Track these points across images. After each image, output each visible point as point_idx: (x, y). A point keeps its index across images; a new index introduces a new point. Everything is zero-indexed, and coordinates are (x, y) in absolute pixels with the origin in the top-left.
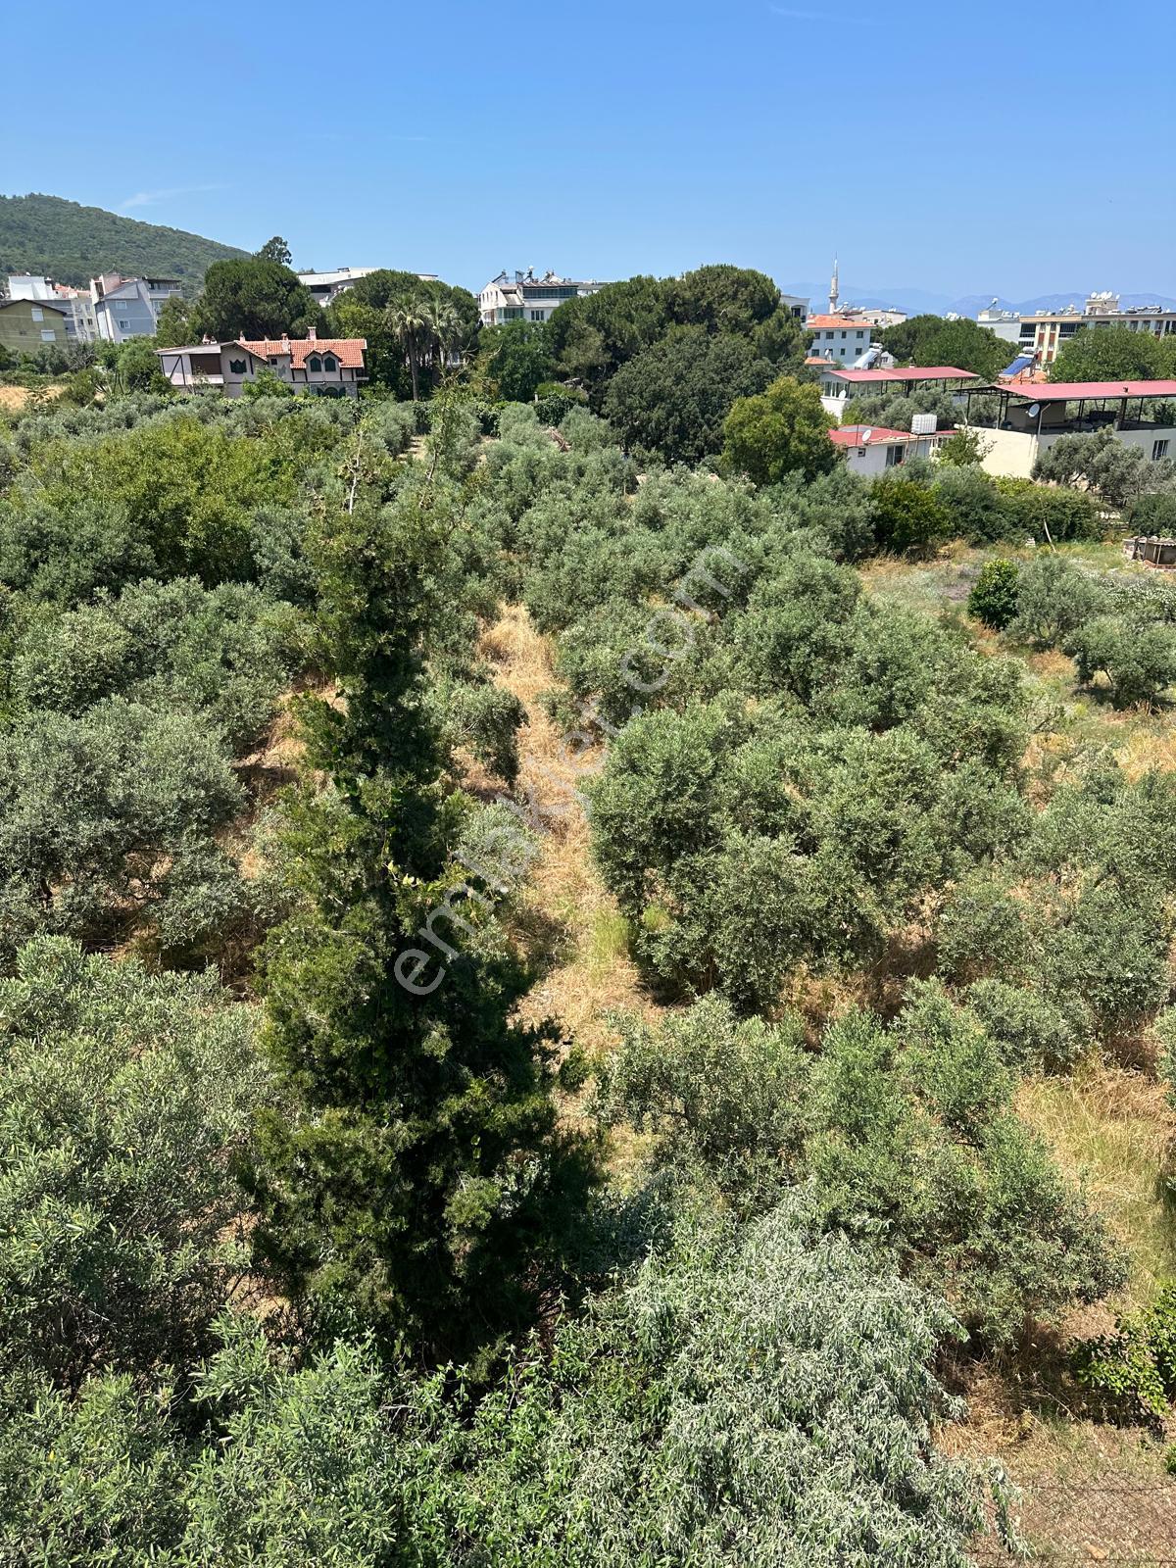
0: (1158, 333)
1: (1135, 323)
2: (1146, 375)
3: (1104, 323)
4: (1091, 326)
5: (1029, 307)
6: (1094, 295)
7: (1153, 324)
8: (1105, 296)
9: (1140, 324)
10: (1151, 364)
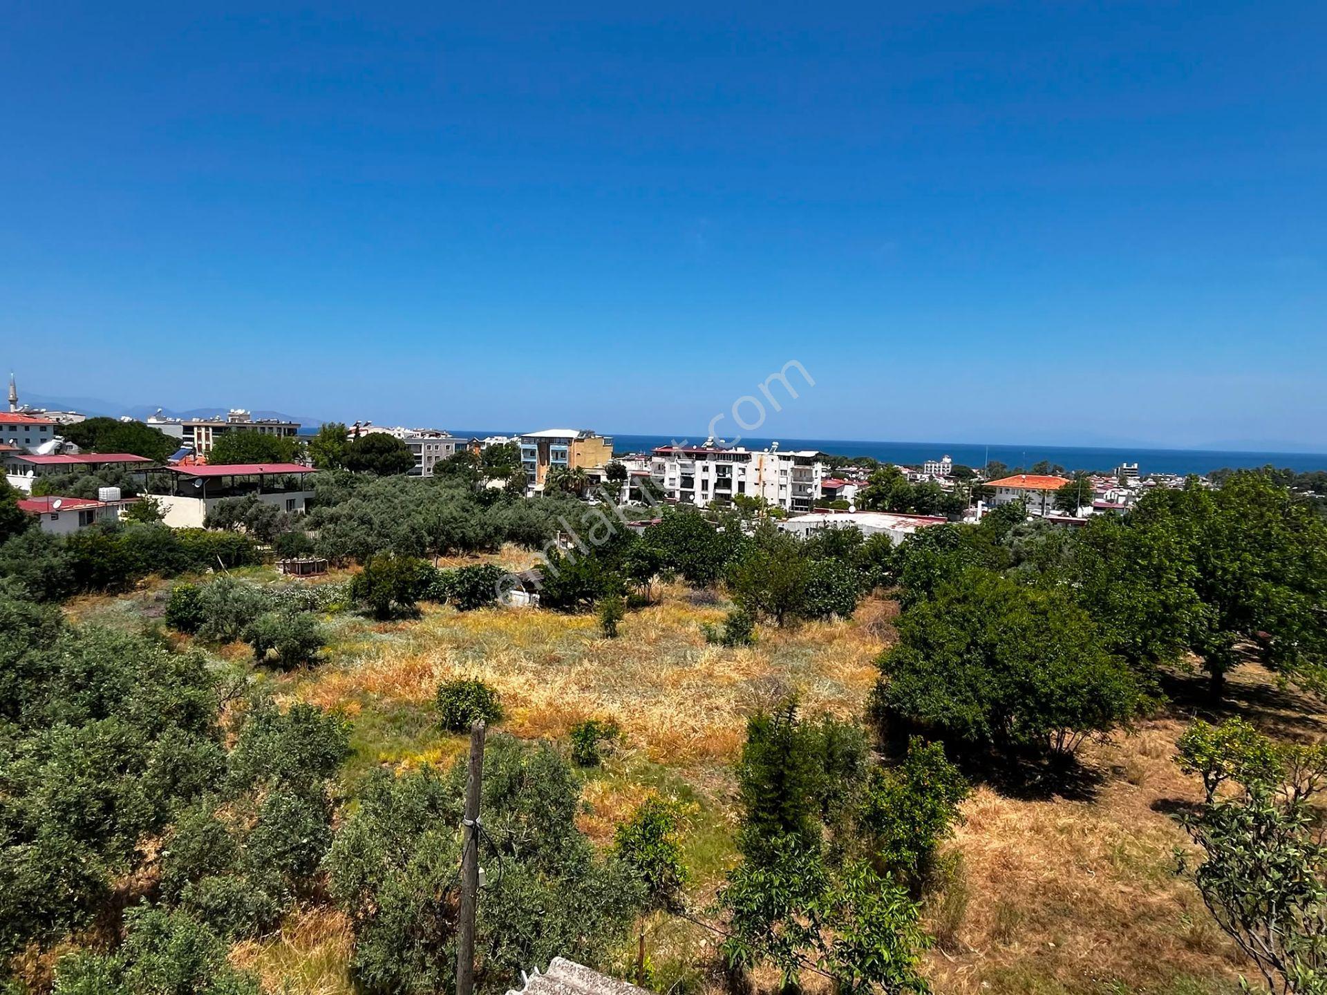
0: (279, 435)
1: (263, 429)
2: (275, 460)
3: (242, 428)
4: (234, 430)
5: (190, 414)
6: (232, 411)
7: (275, 430)
8: (240, 412)
9: (267, 429)
10: (278, 453)
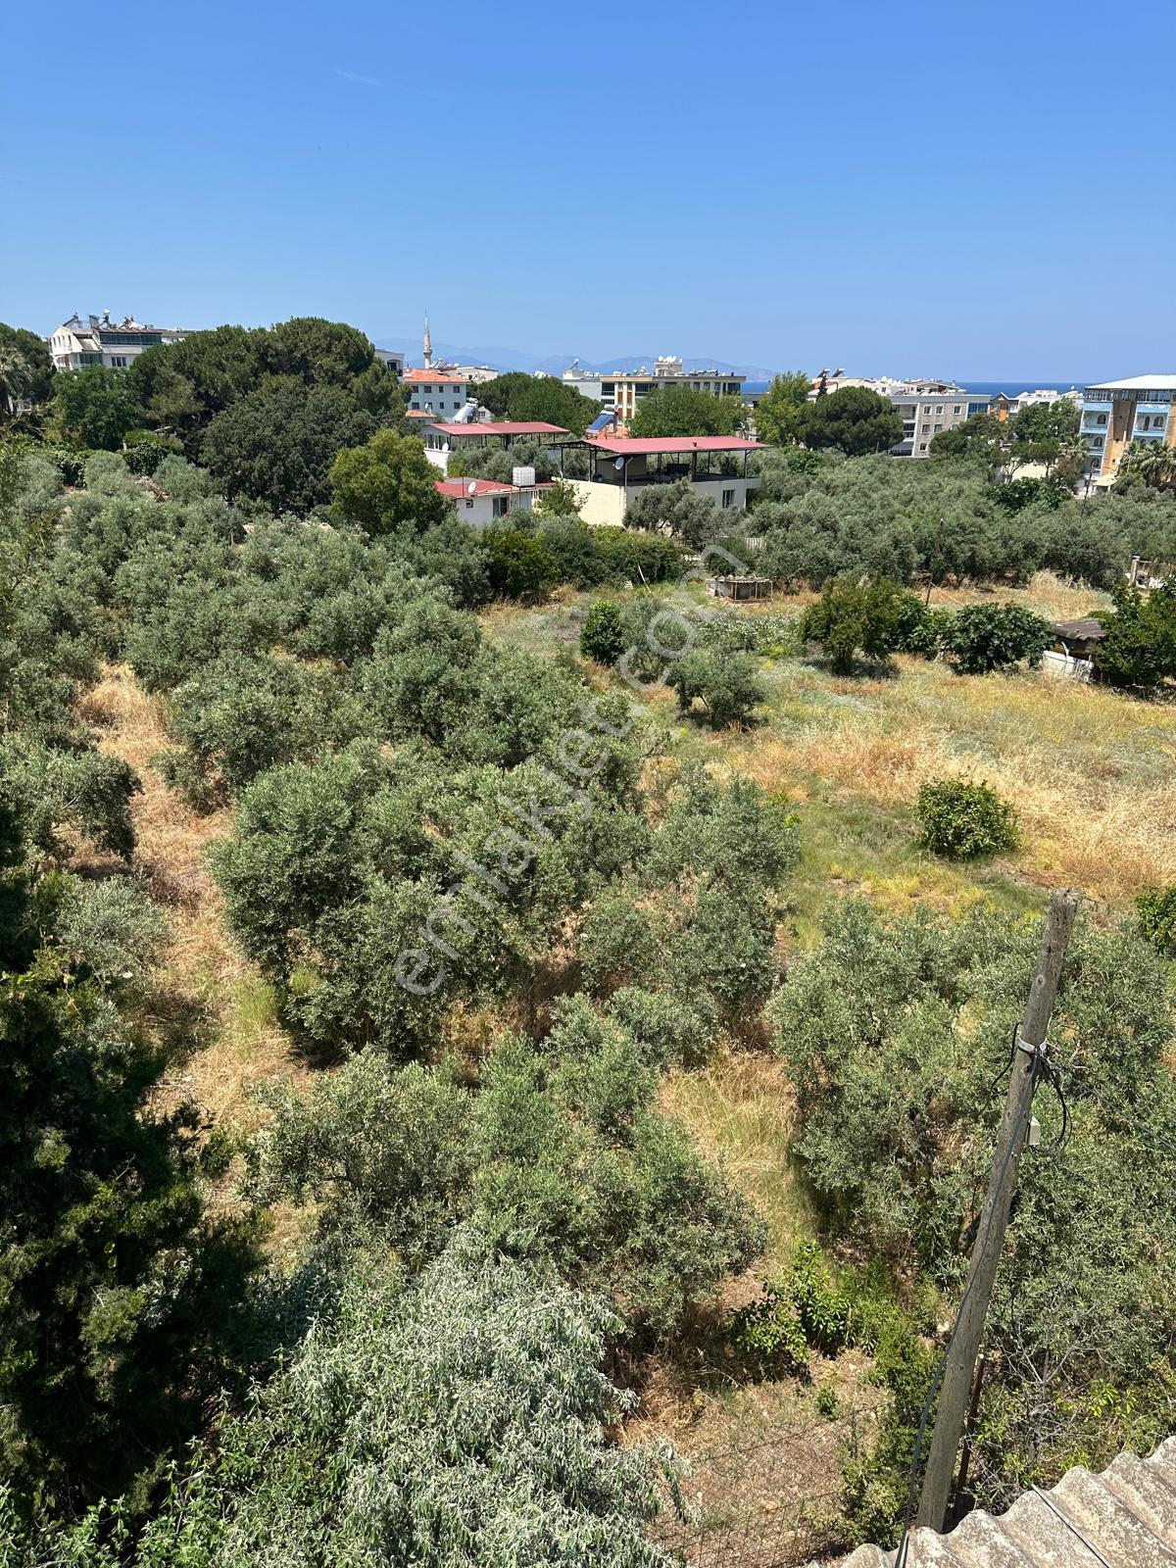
0: (717, 393)
1: (697, 384)
2: (711, 431)
3: (671, 383)
4: (661, 386)
5: (607, 368)
6: (660, 359)
7: (712, 385)
8: (671, 360)
9: (702, 385)
10: (714, 421)
